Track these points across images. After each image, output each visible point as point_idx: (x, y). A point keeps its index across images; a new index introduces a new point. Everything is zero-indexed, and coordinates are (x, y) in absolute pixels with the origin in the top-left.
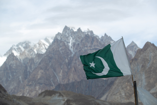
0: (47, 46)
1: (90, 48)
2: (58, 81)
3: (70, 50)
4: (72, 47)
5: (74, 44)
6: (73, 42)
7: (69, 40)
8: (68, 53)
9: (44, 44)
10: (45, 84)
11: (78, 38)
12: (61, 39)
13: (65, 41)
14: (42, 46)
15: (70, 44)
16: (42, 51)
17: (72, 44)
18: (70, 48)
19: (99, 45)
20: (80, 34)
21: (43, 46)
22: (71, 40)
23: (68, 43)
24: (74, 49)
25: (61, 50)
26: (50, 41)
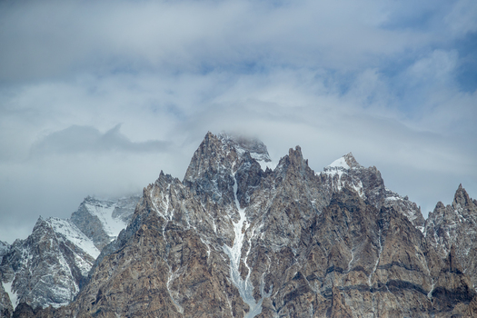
0: (87, 257)
1: (359, 282)
3: (233, 292)
4: (243, 271)
5: (258, 253)
6: (252, 235)
7: (232, 227)
8: (223, 304)
9: (68, 250)
11: (288, 212)
12: (179, 216)
13: (206, 229)
14: (53, 260)
15: (235, 252)
16: (56, 291)
17: (244, 250)
18: (235, 279)
19: (423, 262)
20: (301, 190)
21: (62, 261)
22: (238, 227)
23: (219, 241)
24: (256, 283)
25: (174, 288)
26: (106, 228)
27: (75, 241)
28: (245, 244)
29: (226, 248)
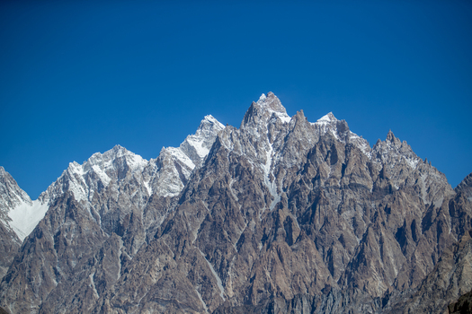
0: (188, 169)
1: (333, 184)
2: (221, 295)
3: (263, 188)
4: (270, 176)
5: (278, 169)
6: (276, 158)
7: (265, 154)
8: (260, 196)
9: (178, 165)
10: (175, 302)
11: (296, 145)
12: (236, 148)
13: (251, 156)
14: (170, 170)
15: (267, 168)
16: (172, 187)
17: (271, 166)
18: (266, 183)
19: (368, 174)
20: (303, 134)
21: (175, 171)
22: (268, 154)
23: (259, 162)
24: (278, 184)
25: (233, 187)
26: (199, 153)
27: (182, 160)
28: (272, 163)
29: (262, 166)
